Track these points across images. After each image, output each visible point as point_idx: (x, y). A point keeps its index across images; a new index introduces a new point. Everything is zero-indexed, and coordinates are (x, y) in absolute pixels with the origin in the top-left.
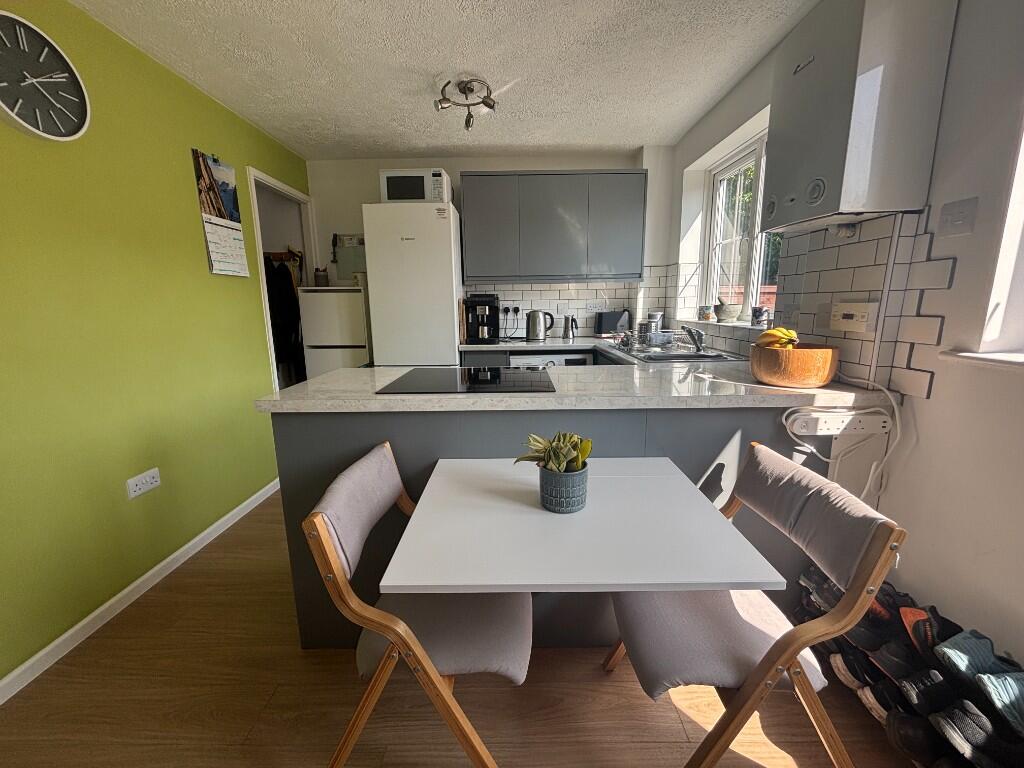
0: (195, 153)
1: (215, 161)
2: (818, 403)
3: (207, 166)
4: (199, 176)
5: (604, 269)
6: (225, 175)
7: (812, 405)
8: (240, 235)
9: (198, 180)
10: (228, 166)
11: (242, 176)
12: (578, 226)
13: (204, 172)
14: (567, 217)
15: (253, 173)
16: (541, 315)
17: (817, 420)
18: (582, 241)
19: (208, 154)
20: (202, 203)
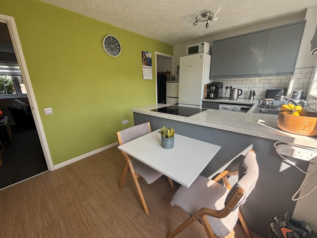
0: (142, 51)
1: (147, 52)
2: (296, 142)
3: (145, 54)
4: (143, 57)
5: (271, 71)
6: (149, 55)
7: (292, 143)
8: (151, 69)
9: (142, 58)
10: (150, 53)
11: (153, 54)
13: (144, 56)
14: (254, 51)
15: (156, 53)
16: (236, 90)
17: (294, 150)
18: (260, 60)
19: (145, 51)
20: (143, 63)
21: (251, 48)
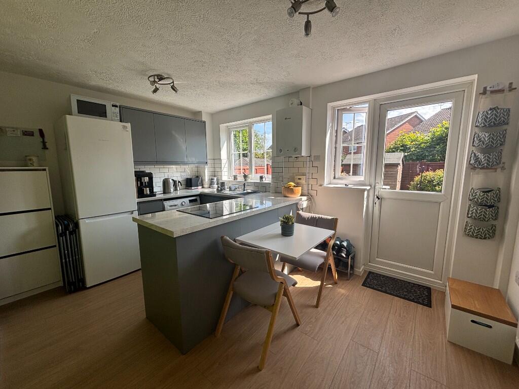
12: (182, 140)
14: (177, 136)
16: (171, 180)
17: (303, 204)
18: (184, 148)
21: (174, 133)
